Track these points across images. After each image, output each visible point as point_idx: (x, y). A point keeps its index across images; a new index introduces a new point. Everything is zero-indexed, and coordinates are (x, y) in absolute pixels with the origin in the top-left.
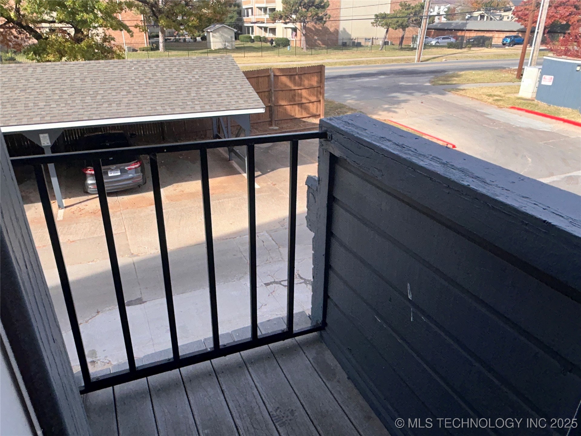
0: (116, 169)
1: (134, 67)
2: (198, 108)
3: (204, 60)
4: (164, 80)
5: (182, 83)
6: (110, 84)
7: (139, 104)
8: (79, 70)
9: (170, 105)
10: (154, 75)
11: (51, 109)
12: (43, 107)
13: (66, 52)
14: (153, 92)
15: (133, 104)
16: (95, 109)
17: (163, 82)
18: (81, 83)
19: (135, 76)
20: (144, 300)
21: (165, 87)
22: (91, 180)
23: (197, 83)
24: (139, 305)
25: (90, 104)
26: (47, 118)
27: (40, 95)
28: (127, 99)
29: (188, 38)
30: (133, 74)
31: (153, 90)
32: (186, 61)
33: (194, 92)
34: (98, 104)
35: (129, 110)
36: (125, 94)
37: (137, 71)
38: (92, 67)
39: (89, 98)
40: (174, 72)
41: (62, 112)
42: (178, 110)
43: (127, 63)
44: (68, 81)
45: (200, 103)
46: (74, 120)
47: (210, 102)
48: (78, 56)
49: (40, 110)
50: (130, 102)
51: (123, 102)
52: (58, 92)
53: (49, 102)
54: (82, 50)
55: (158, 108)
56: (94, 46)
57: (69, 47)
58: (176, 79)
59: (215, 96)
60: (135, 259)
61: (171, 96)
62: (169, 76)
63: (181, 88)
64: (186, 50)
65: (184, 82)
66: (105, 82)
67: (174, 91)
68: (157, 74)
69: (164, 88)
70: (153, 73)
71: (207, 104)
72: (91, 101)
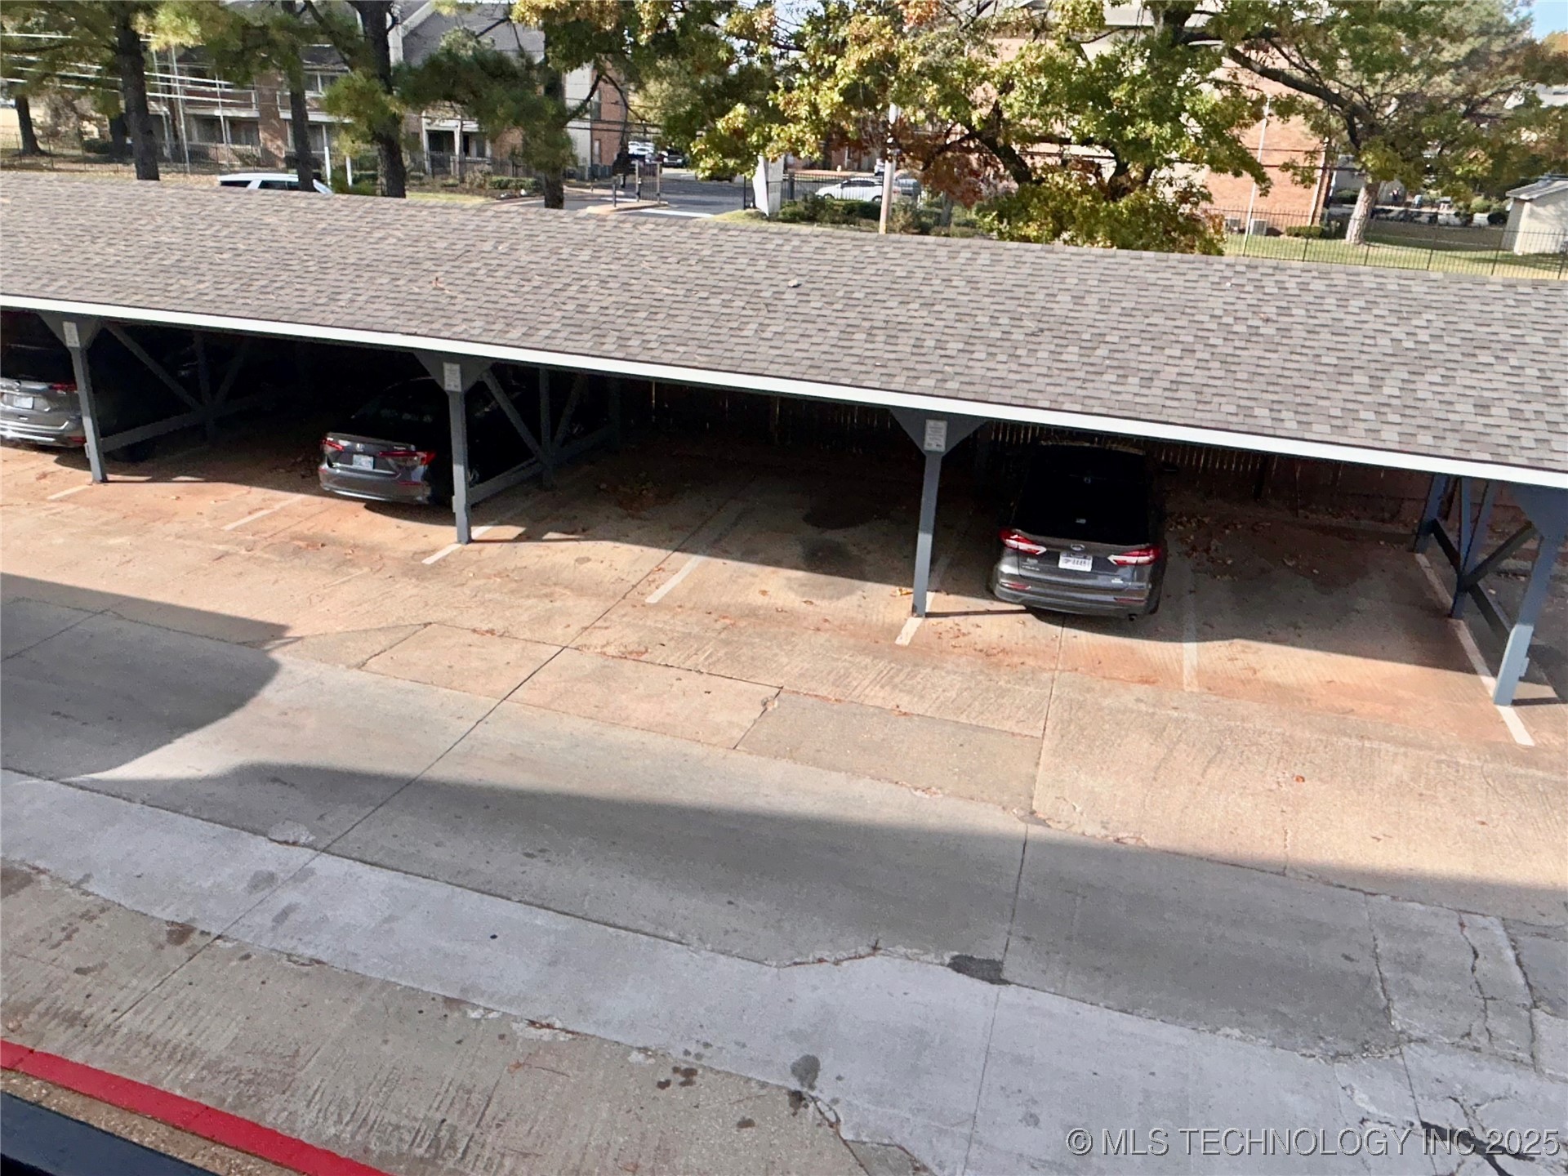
0: (1084, 554)
1: (1233, 281)
2: (1390, 436)
3: (1470, 286)
4: (1309, 332)
5: (1365, 349)
6: (1147, 321)
7: (1205, 389)
8: (1080, 270)
9: (1301, 409)
10: (1284, 311)
11: (971, 363)
12: (954, 353)
13: (1073, 220)
14: (1262, 362)
15: (1187, 387)
16: (1079, 383)
17: (1304, 335)
18: (1071, 306)
19: (1226, 307)
20: (1005, 975)
21: (1304, 351)
22: (1012, 565)
23: (1415, 354)
24: (986, 986)
25: (1071, 366)
26: (951, 385)
27: (960, 321)
28: (1177, 370)
29: (1445, 213)
30: (1221, 300)
31: (1262, 354)
32: (1402, 282)
33: (1393, 383)
34: (1091, 369)
35: (1169, 403)
36: (1178, 353)
37: (1237, 295)
38: (1116, 266)
39: (1076, 349)
40: (1351, 309)
41: (994, 374)
42: (1321, 429)
43: (1216, 267)
44: (1041, 295)
45: (1407, 420)
46: (1014, 402)
47: (1441, 425)
48: (1097, 232)
49: (944, 360)
50: (1180, 379)
51: (1162, 375)
52: (1004, 320)
53: (973, 344)
54: (1116, 220)
55: (1257, 412)
56: (1151, 210)
57: (1085, 208)
58: (1349, 332)
59: (1465, 407)
60: (1035, 831)
61: (1313, 384)
62: (1330, 323)
63: (1357, 363)
64: (1427, 248)
65: (1375, 345)
66: (1134, 313)
67: (1330, 370)
68: (1294, 312)
69: (1301, 354)
70: (1284, 304)
71: (1427, 427)
72: (1076, 358)
